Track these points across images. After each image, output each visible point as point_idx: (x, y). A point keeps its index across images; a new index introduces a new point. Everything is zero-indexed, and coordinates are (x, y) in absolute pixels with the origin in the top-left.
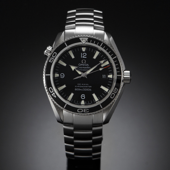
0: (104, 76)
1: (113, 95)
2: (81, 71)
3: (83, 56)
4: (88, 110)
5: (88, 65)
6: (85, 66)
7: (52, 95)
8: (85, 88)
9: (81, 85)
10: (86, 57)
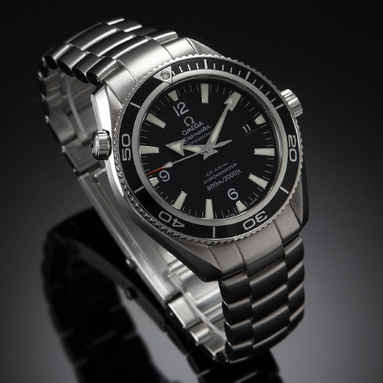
0: (247, 128)
1: (293, 153)
2: (195, 144)
3: (179, 111)
4: (264, 212)
5: (201, 124)
6: (197, 130)
7: (173, 225)
8: (225, 174)
9: (215, 173)
10: (187, 110)
